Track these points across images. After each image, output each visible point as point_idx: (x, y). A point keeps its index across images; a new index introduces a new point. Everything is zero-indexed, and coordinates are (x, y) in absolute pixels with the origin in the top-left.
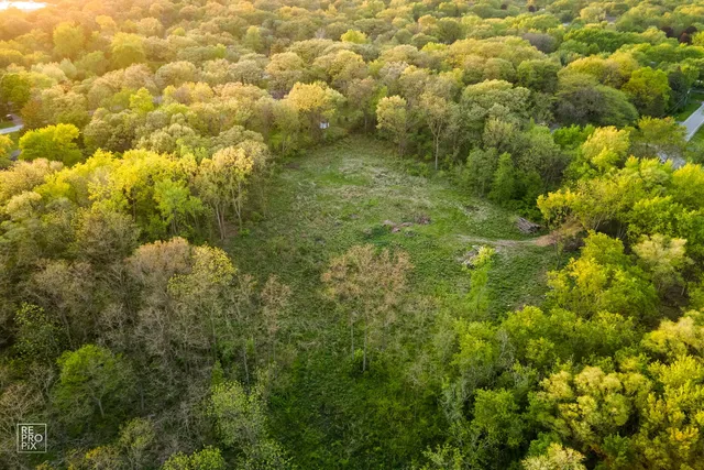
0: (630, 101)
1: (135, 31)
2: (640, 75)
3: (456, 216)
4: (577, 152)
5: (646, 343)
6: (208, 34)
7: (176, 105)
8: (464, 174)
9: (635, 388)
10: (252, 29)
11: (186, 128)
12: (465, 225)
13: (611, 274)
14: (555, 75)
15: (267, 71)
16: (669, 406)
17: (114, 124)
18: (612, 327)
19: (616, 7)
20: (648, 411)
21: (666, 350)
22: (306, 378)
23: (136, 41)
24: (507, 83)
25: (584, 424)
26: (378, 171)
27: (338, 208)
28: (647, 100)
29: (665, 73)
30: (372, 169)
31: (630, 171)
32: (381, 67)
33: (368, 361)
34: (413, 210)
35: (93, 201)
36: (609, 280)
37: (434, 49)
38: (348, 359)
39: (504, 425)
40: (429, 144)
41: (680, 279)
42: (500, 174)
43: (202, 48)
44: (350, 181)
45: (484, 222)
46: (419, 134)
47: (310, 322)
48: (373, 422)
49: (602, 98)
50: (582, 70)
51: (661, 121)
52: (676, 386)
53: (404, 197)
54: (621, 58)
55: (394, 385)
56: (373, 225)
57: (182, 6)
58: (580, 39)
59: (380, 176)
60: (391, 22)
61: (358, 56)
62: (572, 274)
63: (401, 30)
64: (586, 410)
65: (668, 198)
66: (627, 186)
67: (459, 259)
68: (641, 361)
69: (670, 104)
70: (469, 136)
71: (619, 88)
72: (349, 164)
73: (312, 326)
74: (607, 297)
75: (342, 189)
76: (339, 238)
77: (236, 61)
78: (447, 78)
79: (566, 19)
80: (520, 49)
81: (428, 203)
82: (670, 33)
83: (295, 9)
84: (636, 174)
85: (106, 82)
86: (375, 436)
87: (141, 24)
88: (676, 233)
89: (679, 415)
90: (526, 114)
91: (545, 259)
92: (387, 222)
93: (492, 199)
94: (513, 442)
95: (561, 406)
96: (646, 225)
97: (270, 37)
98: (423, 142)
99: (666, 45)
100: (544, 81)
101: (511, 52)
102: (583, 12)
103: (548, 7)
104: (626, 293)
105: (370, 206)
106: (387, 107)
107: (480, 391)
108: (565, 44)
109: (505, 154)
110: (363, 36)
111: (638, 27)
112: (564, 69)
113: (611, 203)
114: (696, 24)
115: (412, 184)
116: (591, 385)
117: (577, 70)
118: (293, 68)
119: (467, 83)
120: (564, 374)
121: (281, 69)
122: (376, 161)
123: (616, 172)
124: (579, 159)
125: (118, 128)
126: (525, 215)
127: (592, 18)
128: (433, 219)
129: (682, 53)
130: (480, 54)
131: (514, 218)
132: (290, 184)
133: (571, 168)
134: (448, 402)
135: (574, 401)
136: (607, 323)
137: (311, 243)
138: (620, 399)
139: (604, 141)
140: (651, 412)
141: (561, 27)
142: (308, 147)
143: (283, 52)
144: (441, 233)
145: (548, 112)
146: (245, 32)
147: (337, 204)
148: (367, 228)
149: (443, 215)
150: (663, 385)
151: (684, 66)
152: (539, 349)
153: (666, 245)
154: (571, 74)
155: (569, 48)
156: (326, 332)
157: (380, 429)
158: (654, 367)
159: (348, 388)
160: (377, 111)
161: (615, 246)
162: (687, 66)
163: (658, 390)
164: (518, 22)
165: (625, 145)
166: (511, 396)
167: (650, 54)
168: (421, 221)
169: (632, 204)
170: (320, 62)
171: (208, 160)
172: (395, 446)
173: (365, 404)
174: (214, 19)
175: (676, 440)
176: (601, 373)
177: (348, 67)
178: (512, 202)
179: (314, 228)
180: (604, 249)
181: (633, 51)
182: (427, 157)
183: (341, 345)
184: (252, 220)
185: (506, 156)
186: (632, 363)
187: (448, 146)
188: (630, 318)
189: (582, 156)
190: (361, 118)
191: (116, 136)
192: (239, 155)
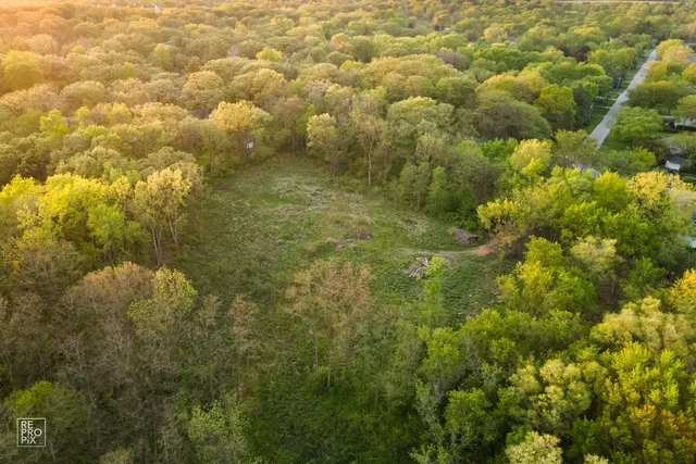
0: (543, 116)
1: (27, 48)
2: (550, 91)
3: (397, 230)
4: (504, 164)
5: (594, 334)
6: (112, 52)
7: (93, 127)
8: (398, 188)
9: (593, 376)
10: (159, 47)
11: (111, 151)
12: (406, 239)
13: (555, 275)
14: (472, 91)
15: (184, 90)
16: (625, 388)
17: (23, 148)
18: (564, 323)
19: (515, 28)
20: (607, 395)
21: (613, 339)
22: (270, 400)
23: (32, 59)
24: (431, 100)
25: (554, 412)
26: (313, 189)
27: (277, 227)
28: (557, 115)
29: (570, 89)
30: (307, 188)
31: (558, 179)
32: (304, 85)
33: (332, 377)
34: (354, 226)
35: (23, 230)
36: (555, 280)
37: (352, 67)
38: (312, 376)
39: (479, 422)
40: (360, 160)
41: (614, 277)
42: (435, 188)
43: (108, 67)
44: (285, 200)
45: (424, 235)
46: (349, 152)
47: (266, 344)
48: (345, 438)
49: (519, 113)
50: (498, 87)
51: (575, 134)
52: (628, 369)
53: (344, 214)
54: (530, 75)
55: (361, 399)
56: (317, 243)
57: (76, 23)
58: (489, 58)
59: (314, 195)
60: (302, 39)
61: (280, 75)
62: (521, 277)
63: (316, 48)
64: (554, 398)
65: (594, 203)
66: (556, 193)
67: (406, 272)
68: (593, 352)
69: (576, 118)
70: (401, 152)
71: (532, 104)
72: (282, 183)
73: (269, 347)
74: (554, 297)
75: (279, 208)
76: (283, 257)
77: (148, 80)
78: (372, 96)
79: (472, 38)
80: (437, 66)
81: (368, 219)
82: (567, 53)
83: (201, 26)
84: (563, 182)
85: (6, 103)
86: (350, 450)
87: (32, 41)
88: (604, 235)
89: (635, 395)
90: (451, 129)
91: (487, 268)
92: (329, 239)
93: (427, 212)
94: (489, 438)
95: (531, 398)
96: (577, 228)
97: (179, 56)
98: (354, 159)
99: (566, 63)
100: (462, 98)
101: (429, 70)
102: (486, 32)
103: (453, 27)
104: (570, 292)
105: (310, 224)
106: (317, 125)
107: (454, 393)
108: (476, 62)
109: (438, 168)
110: (279, 54)
111: (537, 47)
112: (481, 86)
113: (544, 210)
114: (589, 44)
115: (349, 200)
116: (555, 375)
117: (494, 87)
118: (212, 87)
119: (392, 101)
120: (530, 368)
121: (199, 88)
122: (309, 179)
123: (545, 181)
124: (508, 171)
125: (29, 153)
126: (462, 227)
127: (495, 37)
128: (374, 234)
129: (581, 71)
130: (399, 72)
131: (453, 229)
132: (222, 205)
133: (502, 179)
134: (423, 406)
135: (543, 392)
136: (560, 320)
137: (255, 264)
138: (582, 385)
139: (530, 152)
140: (611, 395)
141: (470, 45)
142: (236, 167)
143: (198, 70)
144: (384, 248)
145: (472, 126)
146: (151, 50)
147: (276, 223)
148: (310, 246)
149: (384, 230)
150: (615, 370)
151: (585, 83)
152: (502, 349)
153: (599, 245)
154: (489, 90)
155: (480, 66)
156: (284, 352)
157: (353, 443)
158: (606, 355)
159: (315, 406)
160: (308, 129)
161: (555, 249)
162: (588, 83)
163: (613, 375)
164: (429, 41)
165: (548, 156)
166: (483, 394)
167: (553, 72)
168: (363, 237)
169: (563, 210)
170: (238, 81)
171: (143, 183)
172: (371, 458)
173: (334, 420)
174: (116, 36)
175: (637, 418)
176: (562, 364)
177: (272, 85)
178: (448, 214)
179: (255, 248)
180: (545, 252)
181: (538, 68)
182: (359, 173)
183: (303, 365)
184: (188, 243)
185: (439, 170)
186: (586, 353)
187: (380, 161)
188: (578, 314)
189: (511, 168)
190: (288, 137)
191: (27, 161)
192: (175, 176)
